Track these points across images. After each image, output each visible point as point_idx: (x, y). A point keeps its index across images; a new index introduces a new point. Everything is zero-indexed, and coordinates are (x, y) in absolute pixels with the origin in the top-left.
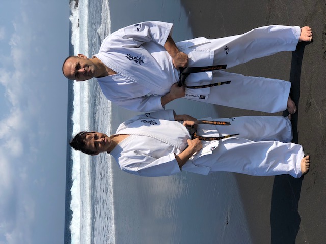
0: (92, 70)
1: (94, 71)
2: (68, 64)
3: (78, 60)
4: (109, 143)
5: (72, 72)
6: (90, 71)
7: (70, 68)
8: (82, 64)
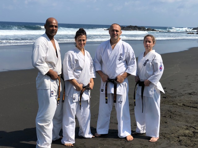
0: (115, 38)
1: (115, 39)
2: (118, 26)
3: (119, 31)
4: (81, 47)
5: (114, 28)
6: (115, 37)
7: (116, 27)
8: (118, 33)
